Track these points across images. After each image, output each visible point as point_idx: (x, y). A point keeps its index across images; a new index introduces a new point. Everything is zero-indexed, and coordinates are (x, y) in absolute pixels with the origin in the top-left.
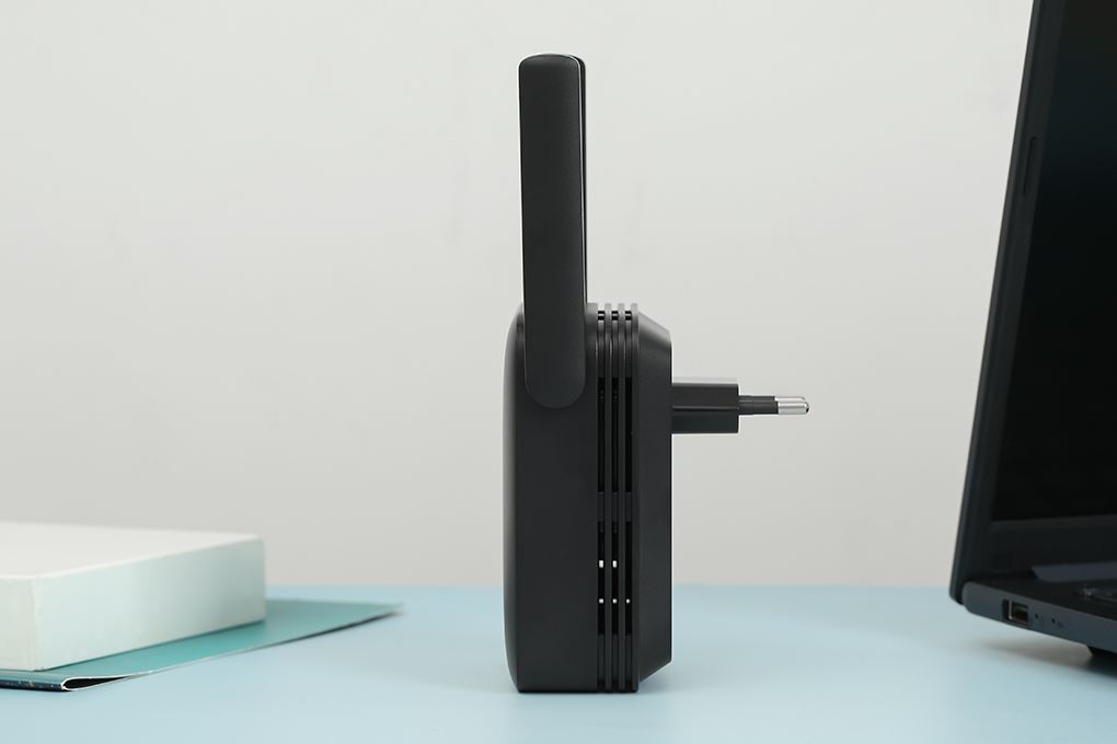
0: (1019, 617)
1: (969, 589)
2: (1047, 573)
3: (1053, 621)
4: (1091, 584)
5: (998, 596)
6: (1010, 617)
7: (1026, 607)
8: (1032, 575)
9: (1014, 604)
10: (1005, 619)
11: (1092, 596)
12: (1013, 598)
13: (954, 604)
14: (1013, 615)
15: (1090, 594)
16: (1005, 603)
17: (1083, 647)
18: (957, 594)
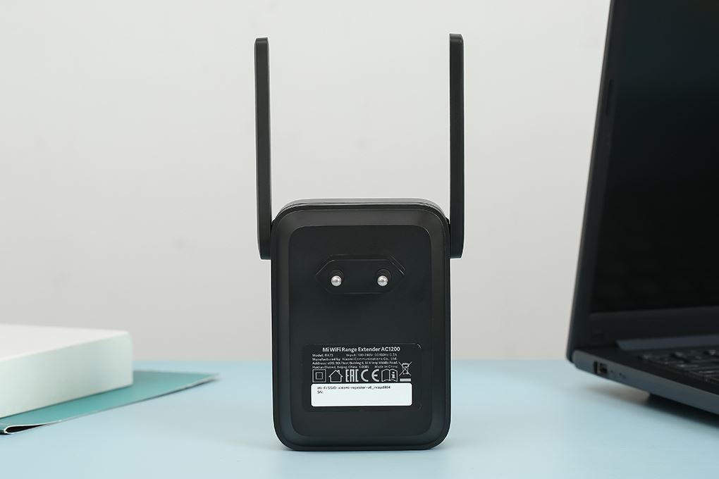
1: (577, 354)
2: (626, 345)
3: (621, 374)
6: (599, 372)
7: (607, 366)
9: (601, 364)
10: (595, 372)
12: (600, 360)
13: (569, 363)
16: (596, 364)
18: (570, 357)
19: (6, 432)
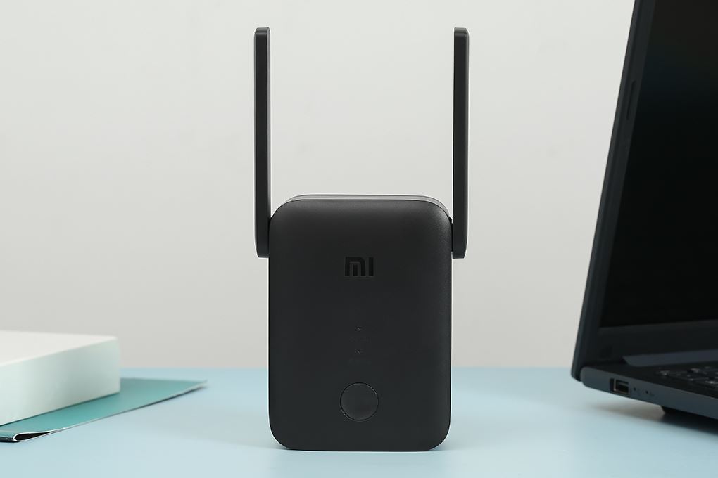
0: (621, 389)
1: (585, 371)
2: (632, 361)
3: (647, 392)
4: (665, 368)
5: (607, 376)
6: (615, 390)
7: (627, 383)
8: (623, 362)
9: (617, 381)
10: (611, 391)
11: (667, 376)
12: (617, 377)
13: (574, 381)
14: (617, 388)
15: (665, 374)
16: (612, 381)
17: (658, 407)
18: (577, 374)
19: (15, 440)
